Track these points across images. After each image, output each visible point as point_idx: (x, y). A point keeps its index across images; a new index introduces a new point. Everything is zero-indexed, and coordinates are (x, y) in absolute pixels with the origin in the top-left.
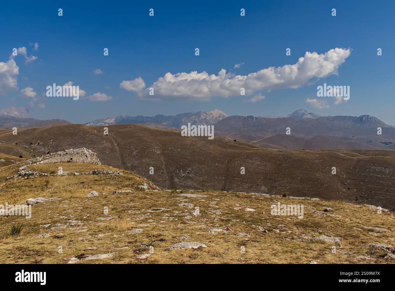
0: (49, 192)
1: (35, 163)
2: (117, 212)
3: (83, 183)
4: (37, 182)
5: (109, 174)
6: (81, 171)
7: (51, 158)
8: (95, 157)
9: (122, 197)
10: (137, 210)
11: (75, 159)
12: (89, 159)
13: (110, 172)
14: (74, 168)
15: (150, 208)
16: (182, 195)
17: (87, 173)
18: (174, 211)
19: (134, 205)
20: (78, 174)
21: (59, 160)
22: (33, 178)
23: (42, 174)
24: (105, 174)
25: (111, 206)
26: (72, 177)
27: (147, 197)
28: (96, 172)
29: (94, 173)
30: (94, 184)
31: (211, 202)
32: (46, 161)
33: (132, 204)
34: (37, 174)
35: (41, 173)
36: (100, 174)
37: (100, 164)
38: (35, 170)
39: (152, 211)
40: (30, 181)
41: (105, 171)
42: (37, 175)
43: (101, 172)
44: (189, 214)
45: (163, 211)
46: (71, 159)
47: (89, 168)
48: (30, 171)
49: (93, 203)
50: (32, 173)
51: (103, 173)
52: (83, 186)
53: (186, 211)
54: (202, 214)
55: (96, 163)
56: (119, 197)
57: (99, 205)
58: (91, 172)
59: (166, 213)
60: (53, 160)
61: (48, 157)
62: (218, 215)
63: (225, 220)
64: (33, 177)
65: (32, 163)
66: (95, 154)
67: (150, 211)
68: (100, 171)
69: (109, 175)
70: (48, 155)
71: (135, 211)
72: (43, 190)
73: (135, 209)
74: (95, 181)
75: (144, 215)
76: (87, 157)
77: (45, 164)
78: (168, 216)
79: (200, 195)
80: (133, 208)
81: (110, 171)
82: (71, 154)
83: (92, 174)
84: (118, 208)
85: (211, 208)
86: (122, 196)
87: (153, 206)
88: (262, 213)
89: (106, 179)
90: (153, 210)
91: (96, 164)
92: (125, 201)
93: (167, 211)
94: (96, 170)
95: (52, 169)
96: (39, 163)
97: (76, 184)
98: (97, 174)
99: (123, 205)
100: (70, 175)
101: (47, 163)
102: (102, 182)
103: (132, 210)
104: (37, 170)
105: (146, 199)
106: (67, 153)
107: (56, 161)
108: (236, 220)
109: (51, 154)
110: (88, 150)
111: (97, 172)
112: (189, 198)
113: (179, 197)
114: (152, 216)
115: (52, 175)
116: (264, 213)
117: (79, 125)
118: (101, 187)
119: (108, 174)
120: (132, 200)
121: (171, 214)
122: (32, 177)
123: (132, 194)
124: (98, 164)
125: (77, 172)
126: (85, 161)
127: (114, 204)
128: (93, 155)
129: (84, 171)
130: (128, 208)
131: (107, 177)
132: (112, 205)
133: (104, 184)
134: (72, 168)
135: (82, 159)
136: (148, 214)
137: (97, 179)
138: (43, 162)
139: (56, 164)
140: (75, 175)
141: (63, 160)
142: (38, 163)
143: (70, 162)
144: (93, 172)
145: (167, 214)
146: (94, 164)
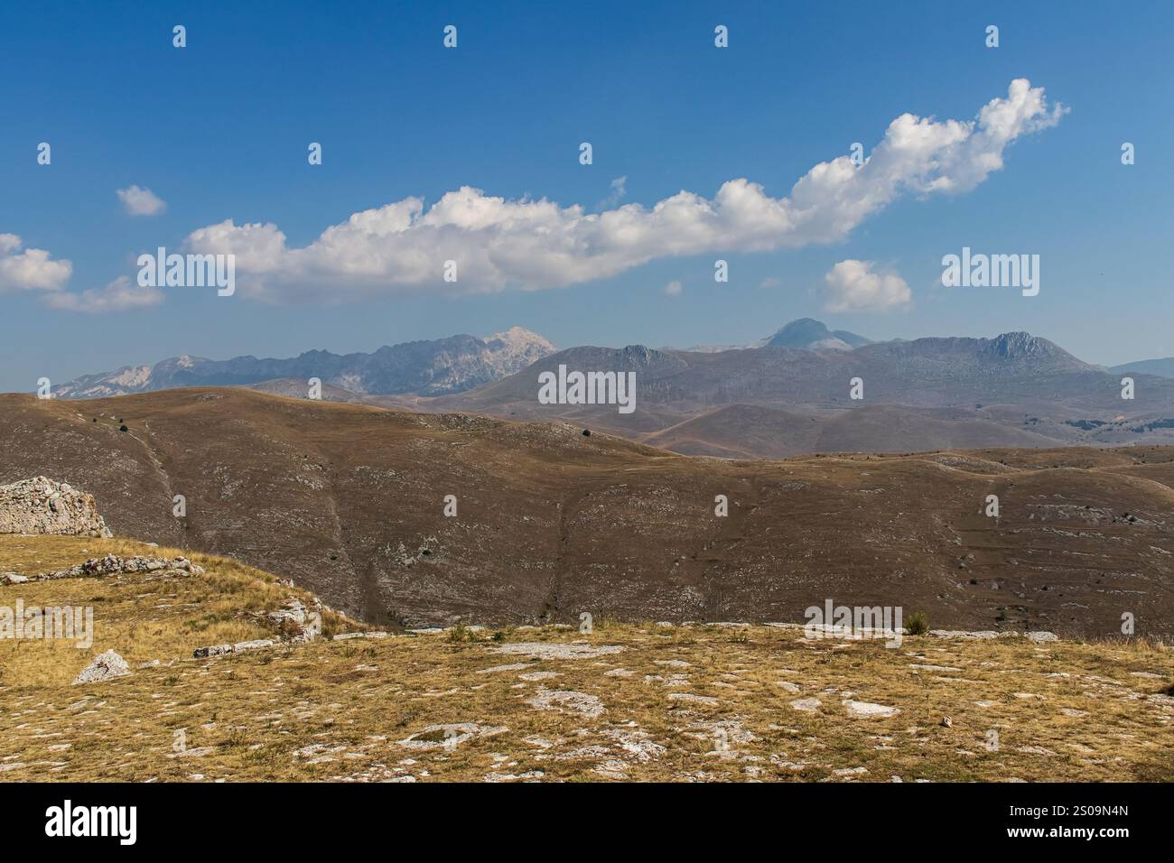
2: (251, 758)
5: (149, 571)
6: (33, 567)
8: (87, 509)
9: (243, 674)
10: (342, 740)
11: (5, 521)
12: (64, 518)
13: (151, 566)
14: (6, 554)
15: (404, 725)
16: (507, 649)
17: (57, 575)
18: (522, 735)
19: (320, 717)
20: (24, 579)
24: (130, 572)
25: (208, 727)
27: (359, 668)
28: (94, 568)
29: (88, 573)
31: (659, 678)
33: (304, 711)
36: (112, 575)
37: (107, 534)
39: (426, 746)
41: (131, 562)
43: (116, 566)
44: (606, 750)
45: (473, 744)
47: (64, 552)
49: (118, 718)
51: (123, 569)
53: (584, 732)
54: (669, 747)
55: (94, 533)
56: (231, 677)
57: (148, 725)
58: (77, 570)
59: (490, 749)
62: (745, 747)
63: (794, 772)
66: (89, 497)
67: (407, 743)
68: (112, 562)
69: (148, 577)
71: (333, 746)
73: (332, 738)
74: (95, 604)
75: (389, 768)
76: (54, 510)
78: (512, 770)
79: (586, 648)
80: (320, 730)
81: (152, 561)
83: (78, 577)
84: (249, 738)
85: (687, 712)
86: (242, 671)
87: (415, 713)
88: (943, 724)
89: (139, 593)
90: (426, 738)
91: (90, 534)
92: (267, 694)
93: (493, 739)
94: (96, 560)
98: (100, 576)
99: (267, 716)
102: (125, 603)
103: (318, 741)
105: (362, 680)
108: (852, 772)
110: (58, 484)
111: (99, 568)
112: (558, 664)
113: (501, 659)
114: (431, 772)
116: (949, 723)
117: (17, 398)
118: (124, 626)
119: (144, 571)
120: (299, 691)
121: (521, 755)
123: (286, 656)
124: (99, 536)
125: (17, 572)
126: (49, 528)
127: (221, 715)
128: (80, 501)
129: (48, 566)
130: (294, 732)
131: (144, 586)
132: (214, 719)
133: (132, 614)
135: (34, 522)
136: (410, 762)
137: (100, 593)
140: (9, 583)
144: (84, 567)
145: (498, 758)
146: (82, 535)
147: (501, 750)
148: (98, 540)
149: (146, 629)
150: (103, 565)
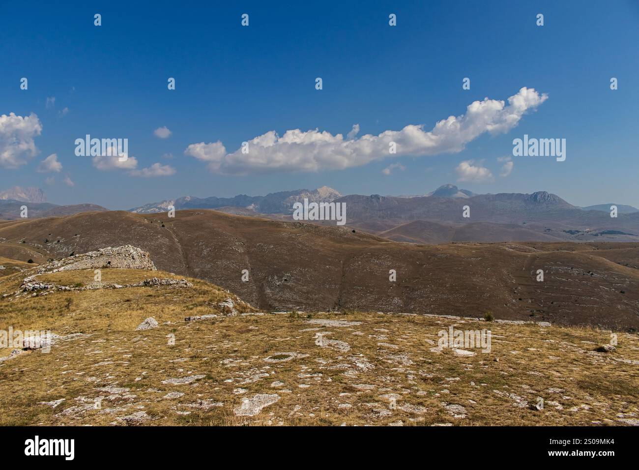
0: (72, 317)
1: (51, 270)
2: (203, 363)
3: (128, 301)
4: (53, 301)
5: (171, 285)
6: (125, 282)
7: (76, 262)
8: (147, 259)
9: (203, 328)
10: (240, 357)
11: (114, 262)
12: (138, 262)
13: (171, 282)
14: (114, 277)
15: (266, 352)
16: (312, 321)
17: (134, 285)
18: (315, 358)
19: (233, 347)
20: (121, 286)
21: (89, 265)
22: (46, 295)
23: (61, 288)
24: (163, 285)
25: (187, 350)
26: (110, 292)
27: (250, 327)
28: (149, 283)
29: (146, 285)
30: (147, 302)
31: (375, 336)
32: (69, 267)
33: (226, 345)
34: (52, 287)
35: (59, 286)
36: (155, 286)
37: (155, 269)
38: (49, 281)
39: (274, 361)
40: (42, 300)
41: (163, 281)
42: (53, 290)
44: (349, 366)
45: (294, 361)
46: (109, 263)
47: (137, 276)
48: (41, 284)
49: (151, 345)
50: (45, 287)
51: (160, 283)
52: (129, 307)
53: (341, 358)
54: (376, 365)
55: (149, 268)
56: (198, 330)
57: (163, 348)
58: (142, 283)
59: (301, 364)
60: (80, 265)
61: (71, 261)
62: (408, 367)
63: (429, 378)
64: (47, 293)
65: (45, 271)
66: (148, 253)
67: (267, 359)
68: (156, 281)
69: (170, 287)
70: (72, 257)
71: (237, 360)
72: (61, 315)
73: (237, 356)
74: (149, 297)
75: (259, 370)
76: (133, 259)
77: (66, 271)
78: (309, 372)
79: (345, 322)
80: (232, 353)
81: (172, 280)
82: (108, 255)
83: (142, 286)
84: (203, 355)
85: (385, 351)
86: (203, 327)
87: (271, 347)
88: (495, 360)
89: (166, 294)
90: (275, 358)
92: (212, 337)
93: (303, 359)
94: (149, 280)
95: (77, 280)
96: (57, 270)
97: (118, 303)
98: (151, 286)
99: (211, 346)
100: (107, 288)
101: (71, 271)
102: (160, 298)
103: (231, 357)
104: (53, 281)
105: (251, 332)
106: (102, 254)
107: (84, 267)
108: (453, 379)
109: (77, 255)
110: (135, 248)
111: (151, 283)
112: (333, 329)
113: (310, 326)
114: (275, 372)
115: (77, 288)
116: (498, 360)
117: (120, 212)
118: (159, 307)
119: (168, 285)
120: (225, 336)
121: (314, 366)
122: (44, 293)
123: (221, 322)
124: (151, 270)
125: (118, 283)
126: (131, 266)
127: (192, 345)
128: (144, 255)
129: (130, 282)
130: (221, 353)
131: (168, 291)
132: (190, 346)
133: (163, 302)
134: (110, 276)
135: (125, 263)
136: (268, 367)
137: (151, 293)
138: (63, 268)
139: (85, 271)
140: (115, 288)
141: (96, 265)
142: (55, 271)
143: (106, 267)
144: (145, 282)
145: (304, 367)
146: (145, 269)
147: (306, 364)
148: (151, 272)
149: (168, 308)
150: (152, 282)
